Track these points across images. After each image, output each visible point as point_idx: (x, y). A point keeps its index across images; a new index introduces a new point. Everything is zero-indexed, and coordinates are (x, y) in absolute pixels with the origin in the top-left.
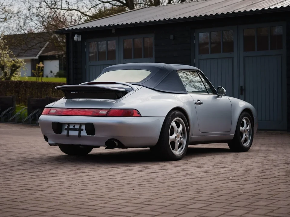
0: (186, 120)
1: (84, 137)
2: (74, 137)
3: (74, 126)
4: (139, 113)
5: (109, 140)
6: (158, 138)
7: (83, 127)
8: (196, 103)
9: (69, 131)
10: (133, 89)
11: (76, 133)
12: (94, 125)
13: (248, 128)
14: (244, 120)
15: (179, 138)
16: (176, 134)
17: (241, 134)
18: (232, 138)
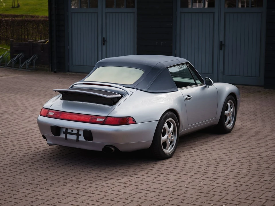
0: (177, 119)
1: (82, 141)
2: (71, 141)
3: (72, 131)
4: (134, 120)
5: (106, 146)
6: (152, 141)
7: (81, 132)
8: (186, 99)
9: (68, 135)
10: (128, 93)
11: (74, 137)
12: (91, 132)
13: (232, 110)
14: (228, 104)
15: (171, 137)
16: (168, 134)
17: (226, 117)
18: (217, 123)
